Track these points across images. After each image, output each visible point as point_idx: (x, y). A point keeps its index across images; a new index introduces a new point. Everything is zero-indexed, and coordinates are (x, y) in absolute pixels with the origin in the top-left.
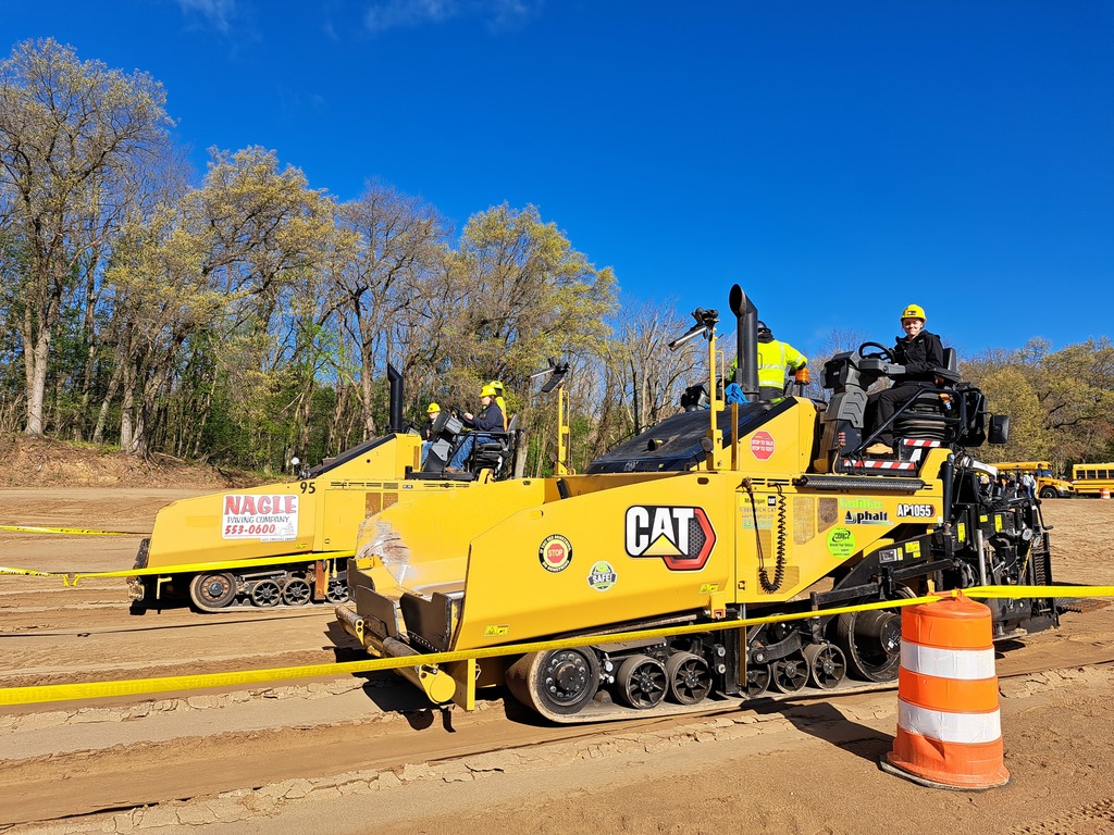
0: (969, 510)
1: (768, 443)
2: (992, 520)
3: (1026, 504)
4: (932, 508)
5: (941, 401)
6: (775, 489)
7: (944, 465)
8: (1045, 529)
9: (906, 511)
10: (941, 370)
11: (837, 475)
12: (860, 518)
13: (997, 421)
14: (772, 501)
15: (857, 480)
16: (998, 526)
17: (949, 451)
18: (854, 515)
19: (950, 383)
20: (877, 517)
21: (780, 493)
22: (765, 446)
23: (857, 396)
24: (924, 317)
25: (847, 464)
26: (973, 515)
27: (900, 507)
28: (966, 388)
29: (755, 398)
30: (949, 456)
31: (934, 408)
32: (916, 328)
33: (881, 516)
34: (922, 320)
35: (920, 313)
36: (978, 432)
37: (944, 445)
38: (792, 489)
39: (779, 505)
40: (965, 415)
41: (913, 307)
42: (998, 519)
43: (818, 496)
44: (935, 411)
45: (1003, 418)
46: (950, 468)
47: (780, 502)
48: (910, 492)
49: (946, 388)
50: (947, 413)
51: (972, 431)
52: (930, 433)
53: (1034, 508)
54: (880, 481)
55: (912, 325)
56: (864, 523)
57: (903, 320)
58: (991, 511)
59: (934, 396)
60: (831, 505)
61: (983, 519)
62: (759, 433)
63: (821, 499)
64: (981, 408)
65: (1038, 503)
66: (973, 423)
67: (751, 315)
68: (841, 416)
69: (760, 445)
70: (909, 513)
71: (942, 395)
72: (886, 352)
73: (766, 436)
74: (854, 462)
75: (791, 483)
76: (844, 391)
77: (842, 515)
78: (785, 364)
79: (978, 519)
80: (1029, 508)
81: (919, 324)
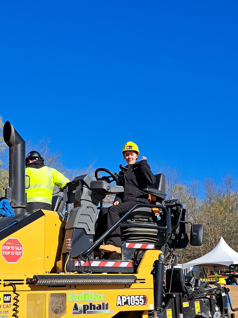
0: (175, 298)
1: (17, 248)
2: (192, 305)
3: (218, 292)
4: (145, 298)
5: (153, 213)
6: (11, 288)
7: (156, 263)
8: (233, 310)
9: (124, 301)
10: (152, 190)
11: (67, 274)
12: (86, 309)
13: (196, 228)
14: (8, 299)
15: (85, 277)
16: (198, 310)
17: (160, 252)
18: (80, 306)
19: (160, 200)
20: (100, 307)
21: (14, 291)
22: (15, 251)
23: (90, 209)
24: (138, 151)
25: (77, 264)
26: (177, 302)
27: (119, 298)
28: (174, 203)
29: (23, 212)
30: (160, 256)
31: (149, 219)
32: (133, 159)
33: (103, 307)
34: (136, 152)
35: (135, 147)
36: (183, 237)
37: (157, 247)
38: (26, 287)
39: (13, 301)
40: (170, 223)
41: (130, 143)
42: (197, 304)
43: (49, 292)
44: (149, 221)
45: (199, 226)
46: (161, 266)
47: (14, 299)
48: (127, 286)
49: (158, 204)
50: (159, 223)
51: (178, 236)
52: (147, 238)
53: (224, 294)
54: (105, 277)
55: (130, 156)
56: (89, 313)
57: (124, 152)
58: (191, 299)
59: (148, 210)
60: (61, 299)
61: (186, 305)
62: (9, 241)
63: (52, 295)
64: (183, 219)
65: (227, 291)
66: (178, 231)
67: (19, 146)
68: (76, 225)
69: (10, 250)
70: (126, 303)
71: (154, 209)
72: (112, 176)
73: (15, 242)
74: (83, 262)
75: (25, 282)
76: (80, 205)
77: (70, 307)
78: (53, 185)
79: (181, 305)
80: (220, 295)
81: (135, 156)
